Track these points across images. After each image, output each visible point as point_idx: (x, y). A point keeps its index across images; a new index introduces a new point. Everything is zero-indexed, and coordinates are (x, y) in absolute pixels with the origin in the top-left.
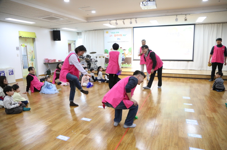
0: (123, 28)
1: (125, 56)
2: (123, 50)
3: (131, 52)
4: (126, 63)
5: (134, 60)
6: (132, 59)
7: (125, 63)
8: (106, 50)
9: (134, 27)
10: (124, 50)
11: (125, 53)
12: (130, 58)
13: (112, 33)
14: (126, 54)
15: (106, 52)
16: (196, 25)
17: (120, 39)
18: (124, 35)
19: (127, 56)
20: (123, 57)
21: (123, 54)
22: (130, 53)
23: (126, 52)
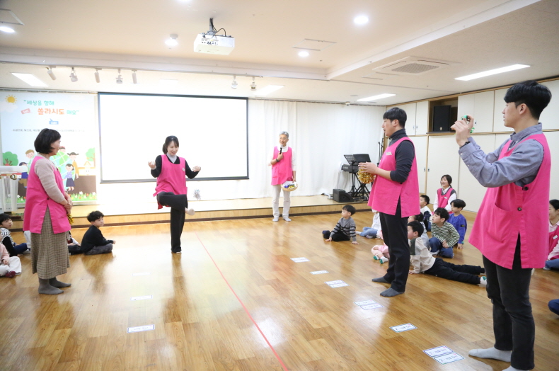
0: (65, 92)
1: (77, 172)
2: (70, 155)
3: (94, 159)
4: (81, 193)
5: (103, 182)
6: (98, 181)
7: (76, 192)
8: (9, 153)
9: (99, 93)
10: (73, 154)
11: (75, 163)
12: (92, 178)
13: (29, 102)
14: (78, 166)
15: (7, 160)
16: (249, 101)
17: (58, 123)
18: (69, 112)
19: (82, 173)
20: (68, 174)
21: (69, 165)
22: (92, 163)
23: (79, 161)
